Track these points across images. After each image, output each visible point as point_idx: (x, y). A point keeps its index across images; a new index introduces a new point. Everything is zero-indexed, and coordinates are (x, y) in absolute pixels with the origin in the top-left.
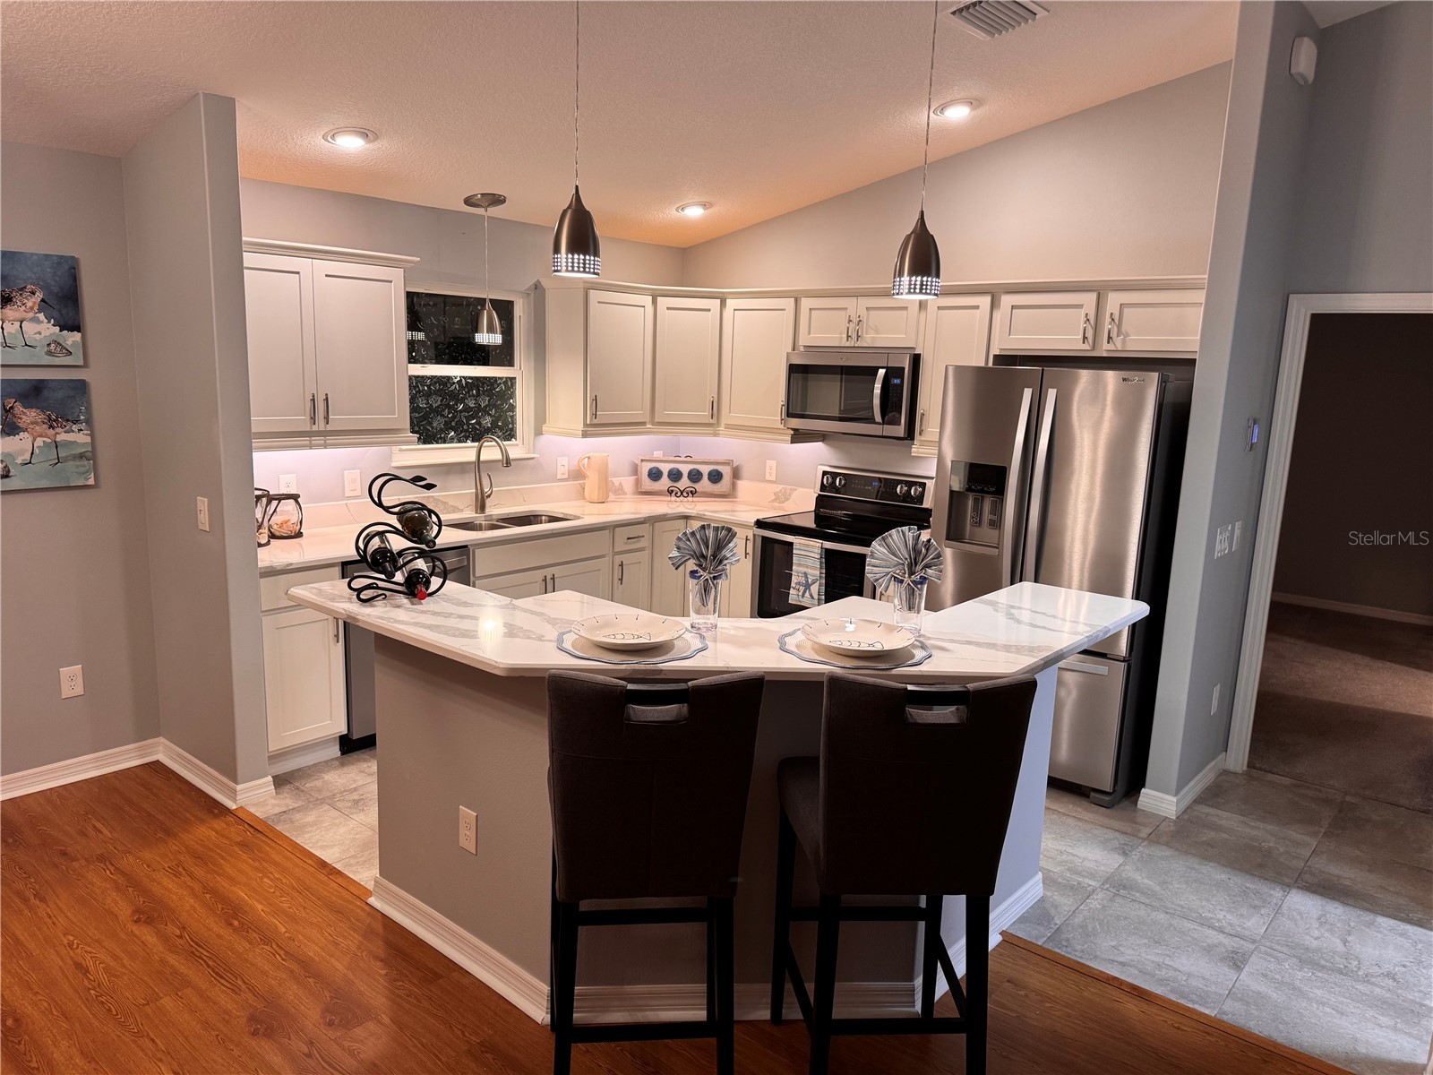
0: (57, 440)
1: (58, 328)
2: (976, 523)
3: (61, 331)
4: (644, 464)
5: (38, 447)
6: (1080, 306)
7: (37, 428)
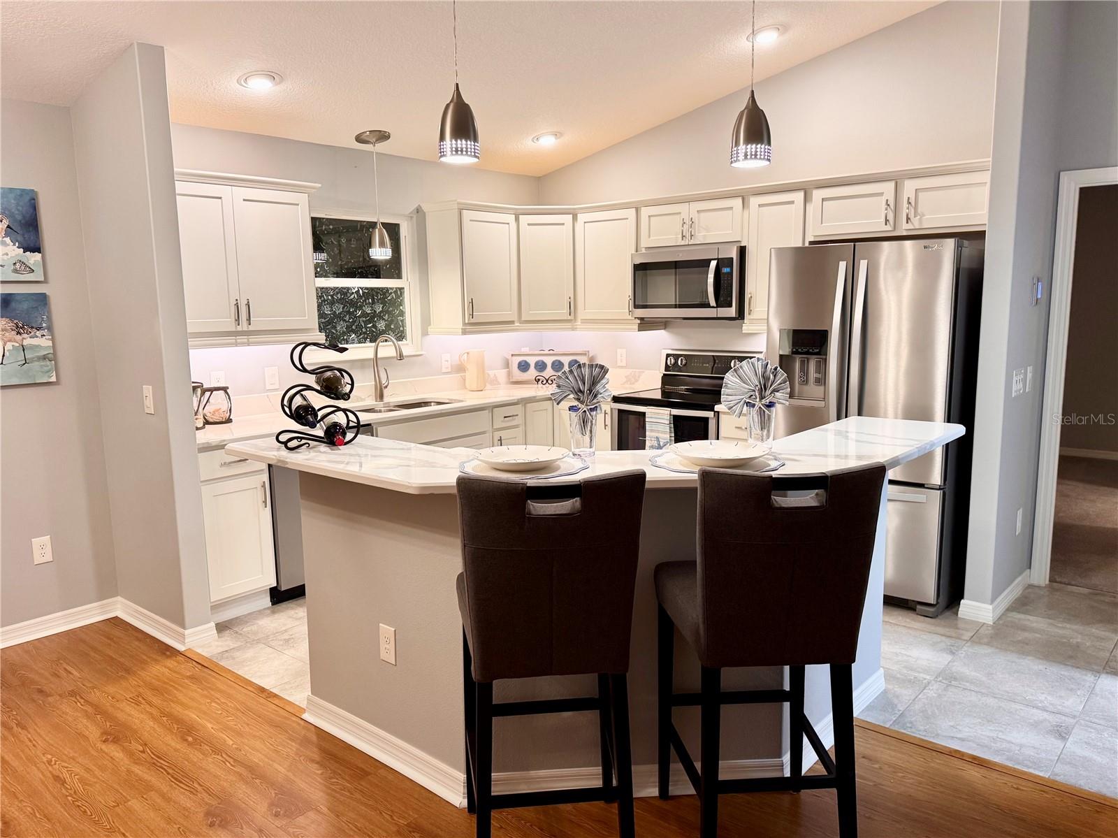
0: (25, 343)
1: (22, 250)
2: (804, 381)
3: (24, 252)
4: (514, 358)
5: (8, 350)
6: (881, 194)
7: (7, 334)
